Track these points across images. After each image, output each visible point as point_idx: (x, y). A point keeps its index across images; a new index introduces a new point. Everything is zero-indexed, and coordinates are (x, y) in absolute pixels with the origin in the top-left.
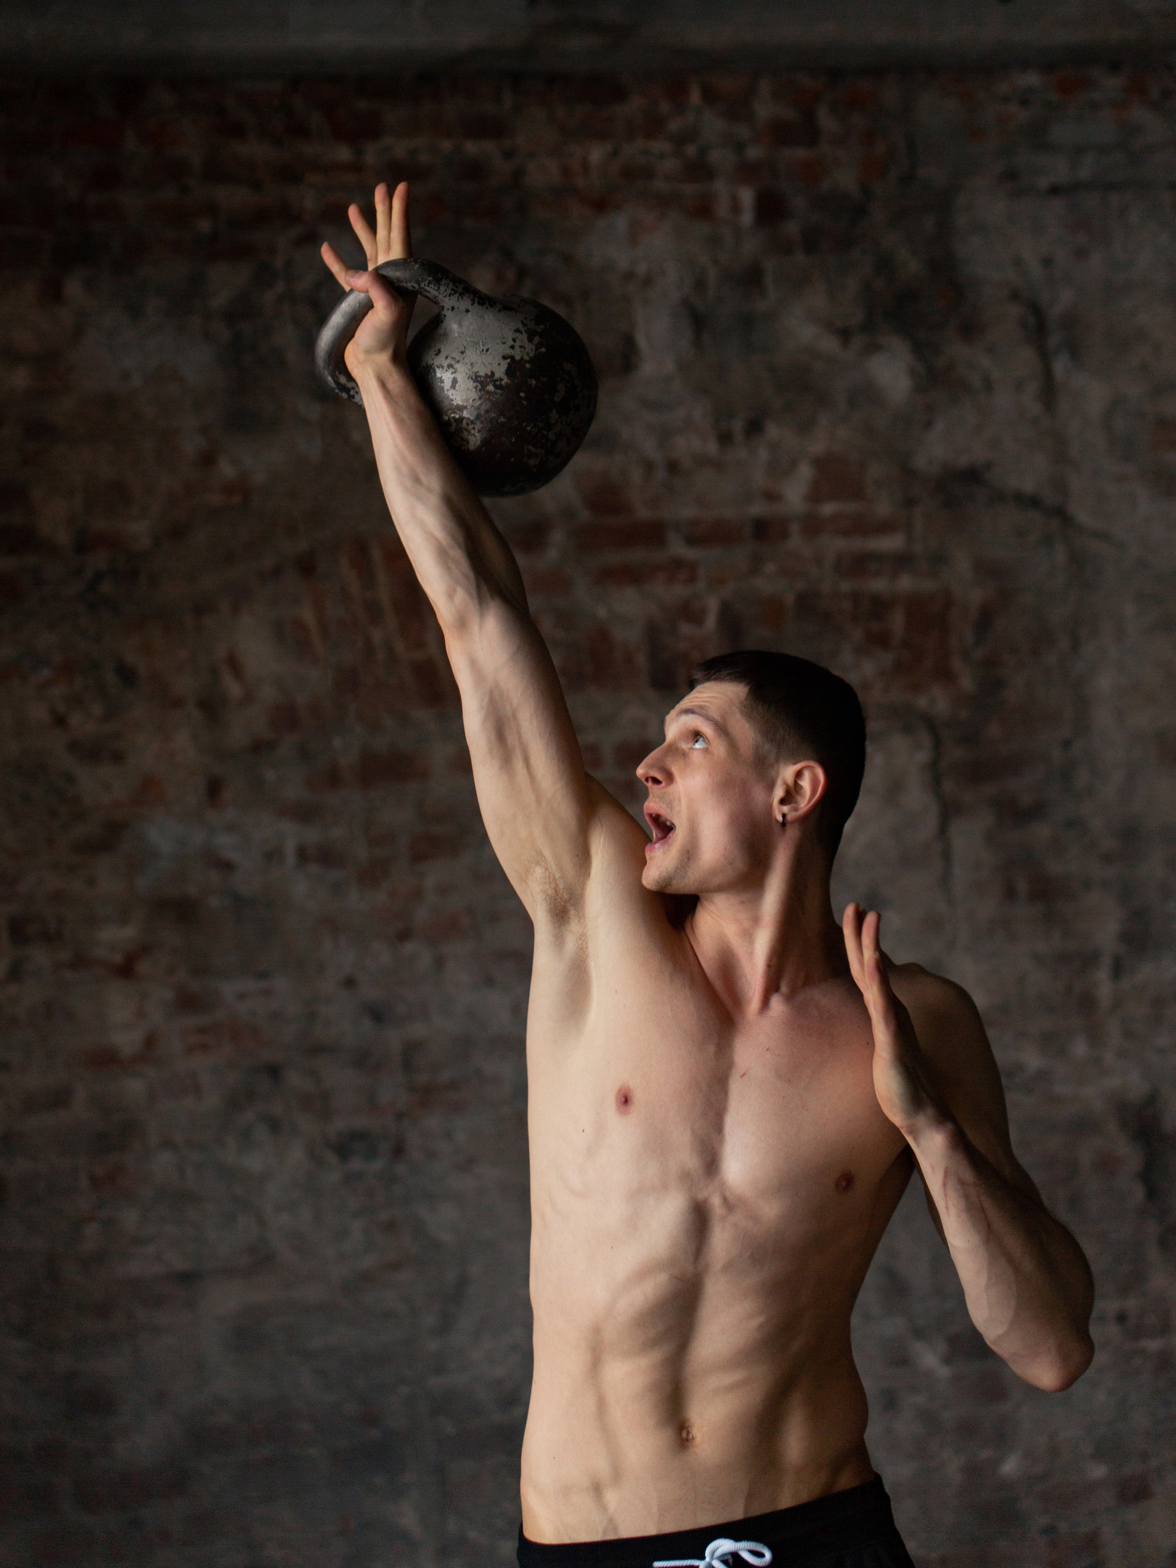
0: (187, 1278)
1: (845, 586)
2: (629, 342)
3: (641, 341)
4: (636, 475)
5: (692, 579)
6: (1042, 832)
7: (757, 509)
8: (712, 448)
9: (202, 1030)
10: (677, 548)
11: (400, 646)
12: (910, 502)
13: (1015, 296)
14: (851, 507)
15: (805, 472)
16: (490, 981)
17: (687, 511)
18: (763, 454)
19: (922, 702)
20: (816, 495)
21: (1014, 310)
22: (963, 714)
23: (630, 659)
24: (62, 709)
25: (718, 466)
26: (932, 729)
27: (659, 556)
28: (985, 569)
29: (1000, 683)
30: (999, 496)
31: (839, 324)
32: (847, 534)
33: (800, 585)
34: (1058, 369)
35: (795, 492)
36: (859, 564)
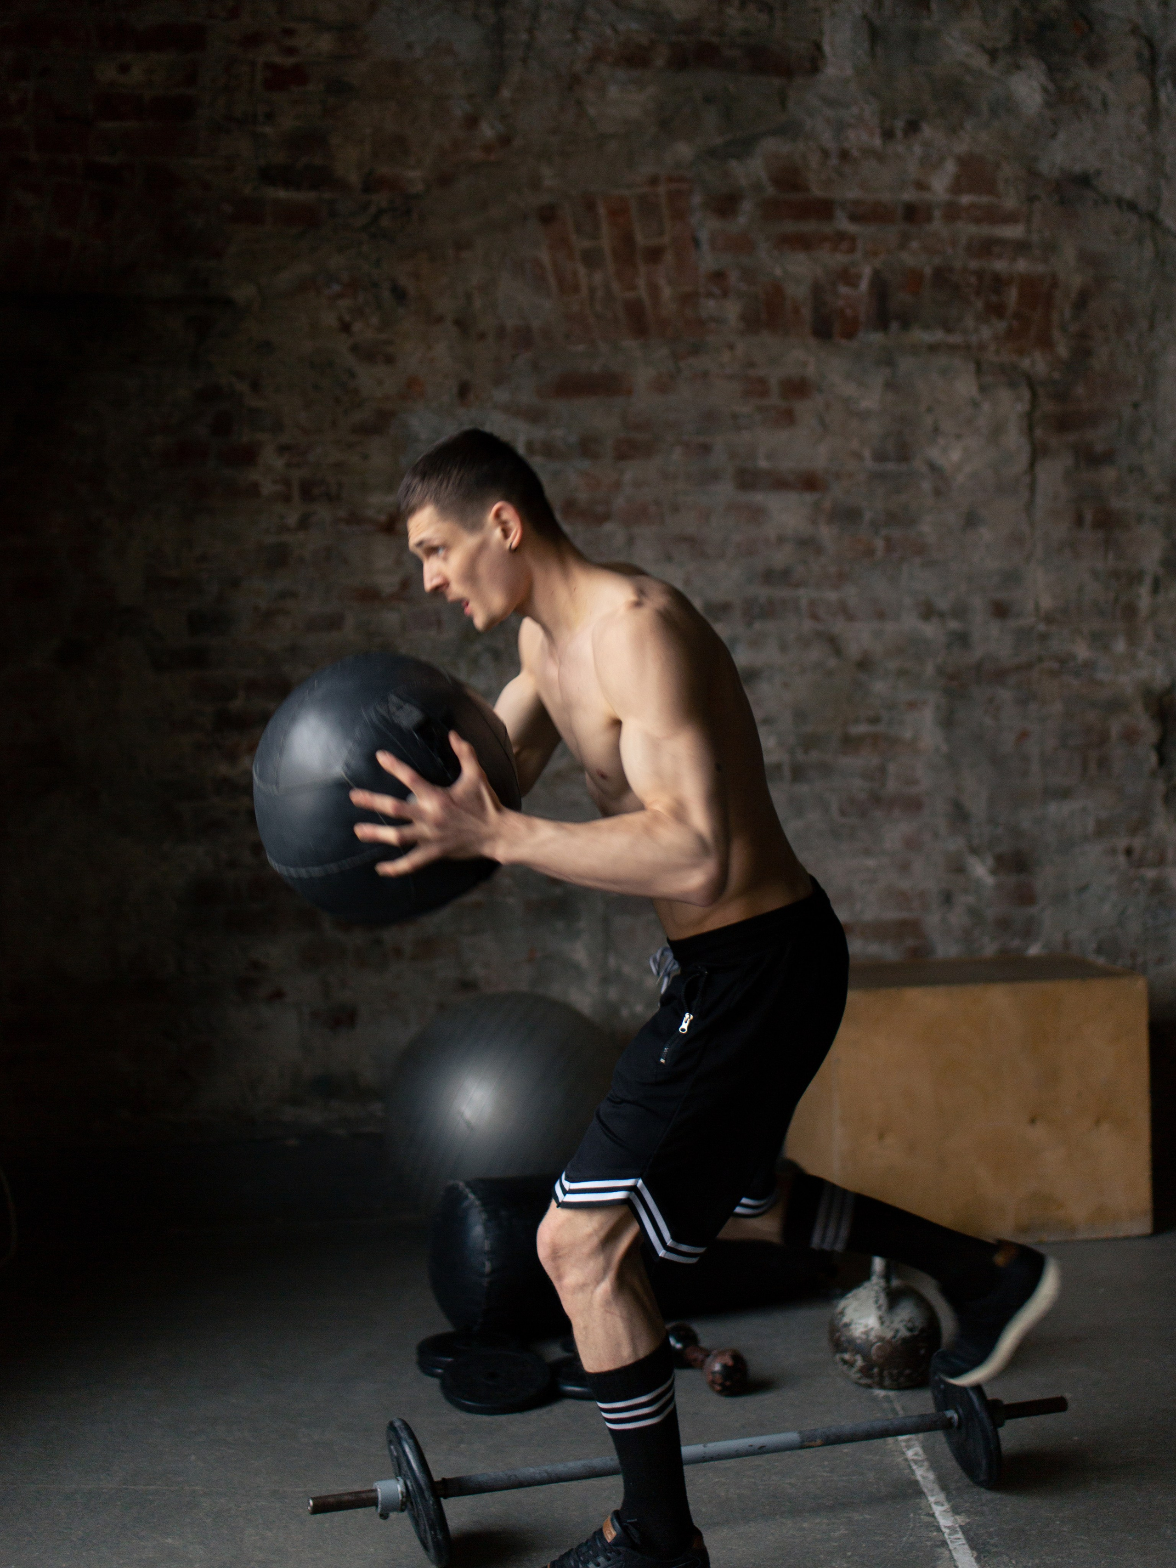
1: (973, 264)
2: (818, 47)
3: (827, 48)
4: (814, 160)
5: (852, 250)
6: (1109, 474)
7: (909, 195)
8: (877, 142)
10: (843, 223)
11: (616, 287)
12: (1032, 199)
13: (1135, 31)
14: (985, 199)
15: (950, 167)
16: (669, 558)
17: (853, 194)
18: (918, 150)
19: (1025, 363)
20: (957, 188)
21: (1133, 43)
22: (1056, 375)
23: (796, 311)
24: (347, 318)
25: (880, 157)
26: (1032, 386)
27: (827, 229)
28: (1088, 259)
29: (1088, 353)
30: (1106, 201)
31: (989, 45)
32: (977, 221)
33: (937, 260)
34: (1163, 97)
35: (941, 183)
36: (986, 247)
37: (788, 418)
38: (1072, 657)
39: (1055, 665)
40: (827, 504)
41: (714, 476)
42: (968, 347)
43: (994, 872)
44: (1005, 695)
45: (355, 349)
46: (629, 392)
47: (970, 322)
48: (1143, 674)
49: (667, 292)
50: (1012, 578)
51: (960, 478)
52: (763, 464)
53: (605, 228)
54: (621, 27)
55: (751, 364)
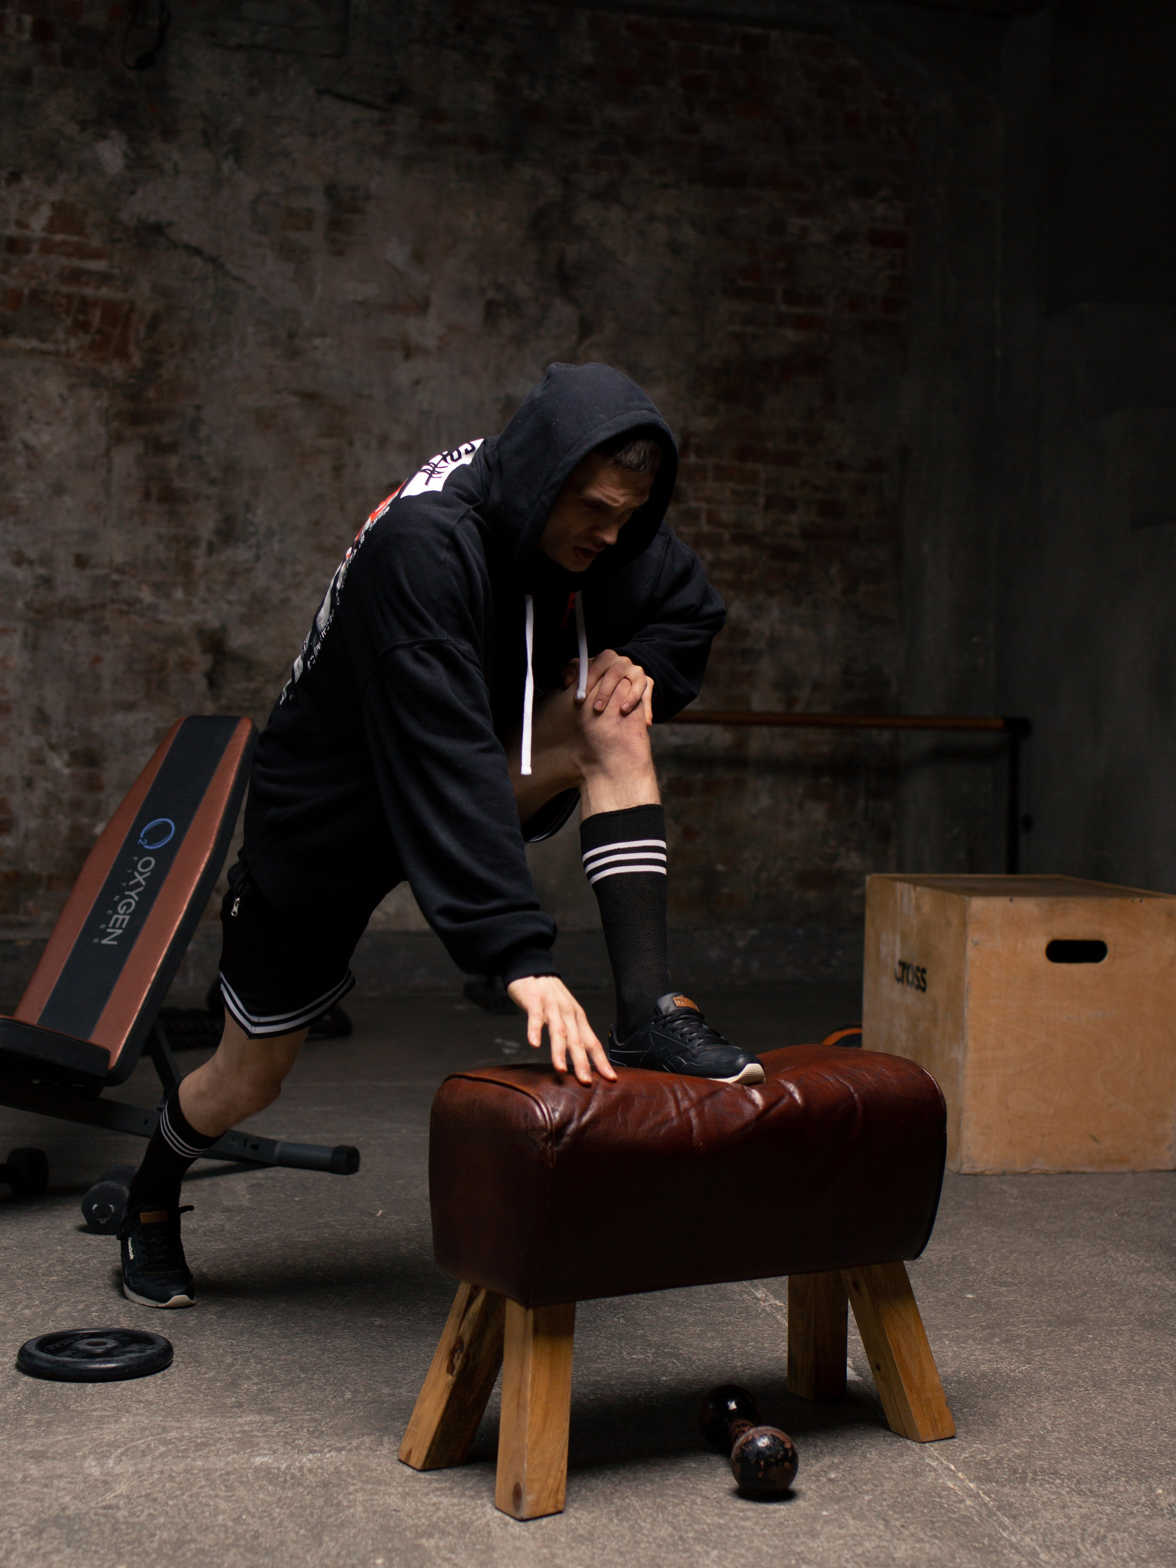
1: (64, 289)
6: (173, 461)
7: (12, 231)
12: (113, 241)
13: (203, 115)
14: (74, 238)
15: (45, 212)
18: (18, 196)
19: (105, 370)
20: (50, 227)
21: (200, 124)
22: (132, 381)
26: (111, 388)
28: (160, 291)
29: (158, 365)
30: (174, 245)
31: (80, 117)
32: (69, 255)
33: (34, 283)
34: (225, 170)
35: (38, 224)
36: (75, 276)
38: (139, 601)
39: (125, 607)
42: (57, 353)
43: (68, 765)
44: (81, 628)
47: (60, 334)
48: (196, 617)
50: (90, 536)
51: (49, 456)
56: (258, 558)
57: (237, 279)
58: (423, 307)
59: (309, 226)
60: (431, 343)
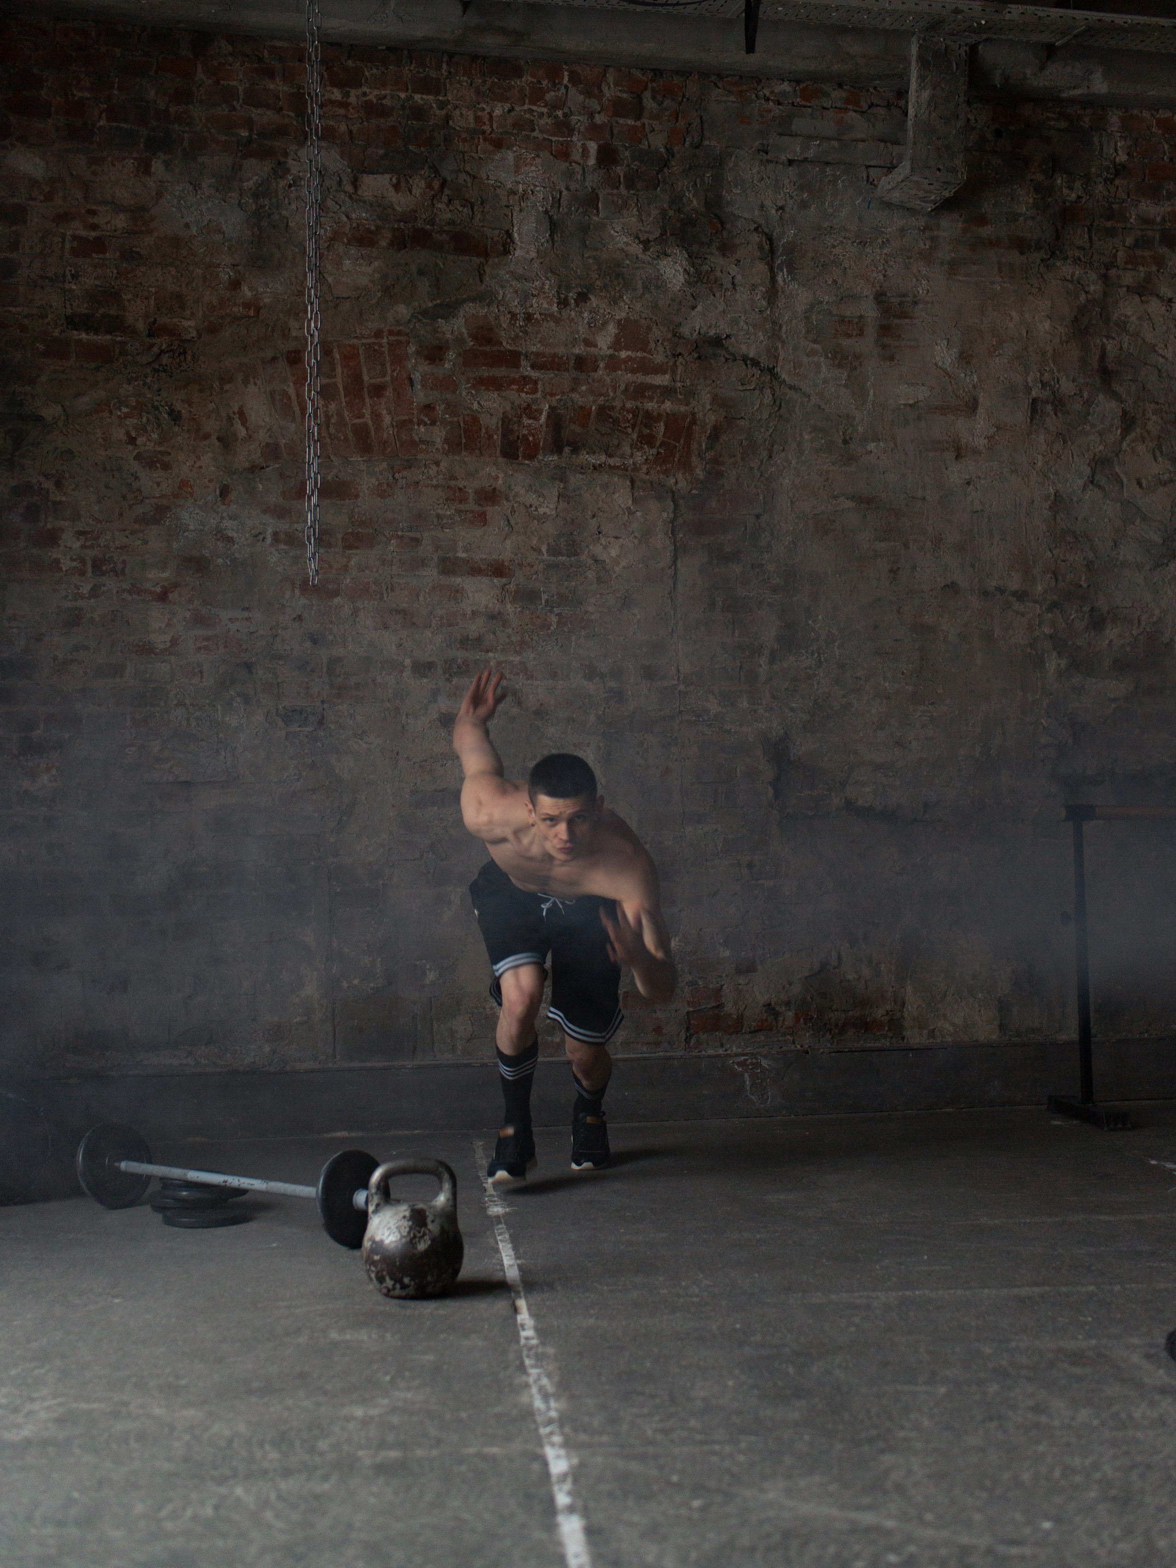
0: (187, 784)
1: (629, 405)
2: (509, 235)
3: (516, 235)
4: (505, 321)
5: (534, 391)
6: (736, 570)
7: (579, 350)
8: (555, 308)
9: (207, 639)
10: (526, 370)
11: (347, 415)
12: (676, 356)
13: (758, 229)
14: (639, 354)
15: (612, 329)
16: (386, 627)
17: (535, 348)
18: (587, 315)
19: (670, 482)
20: (616, 345)
21: (756, 238)
22: (694, 492)
23: (490, 437)
24: (133, 434)
25: (557, 321)
26: (673, 500)
27: (514, 374)
28: (719, 402)
29: (720, 475)
30: (734, 358)
31: (643, 237)
32: (634, 371)
33: (601, 400)
34: (780, 279)
35: (604, 342)
36: (640, 391)
37: (482, 519)
38: (706, 711)
39: (693, 718)
40: (512, 587)
41: (423, 563)
42: (624, 468)
44: (652, 740)
45: (138, 457)
46: (357, 496)
47: (627, 449)
48: (762, 726)
49: (387, 419)
50: (658, 648)
51: (617, 569)
52: (461, 555)
53: (339, 370)
54: (353, 216)
55: (453, 478)
56: (819, 664)
57: (791, 387)
58: (972, 407)
59: (861, 333)
60: (980, 442)
